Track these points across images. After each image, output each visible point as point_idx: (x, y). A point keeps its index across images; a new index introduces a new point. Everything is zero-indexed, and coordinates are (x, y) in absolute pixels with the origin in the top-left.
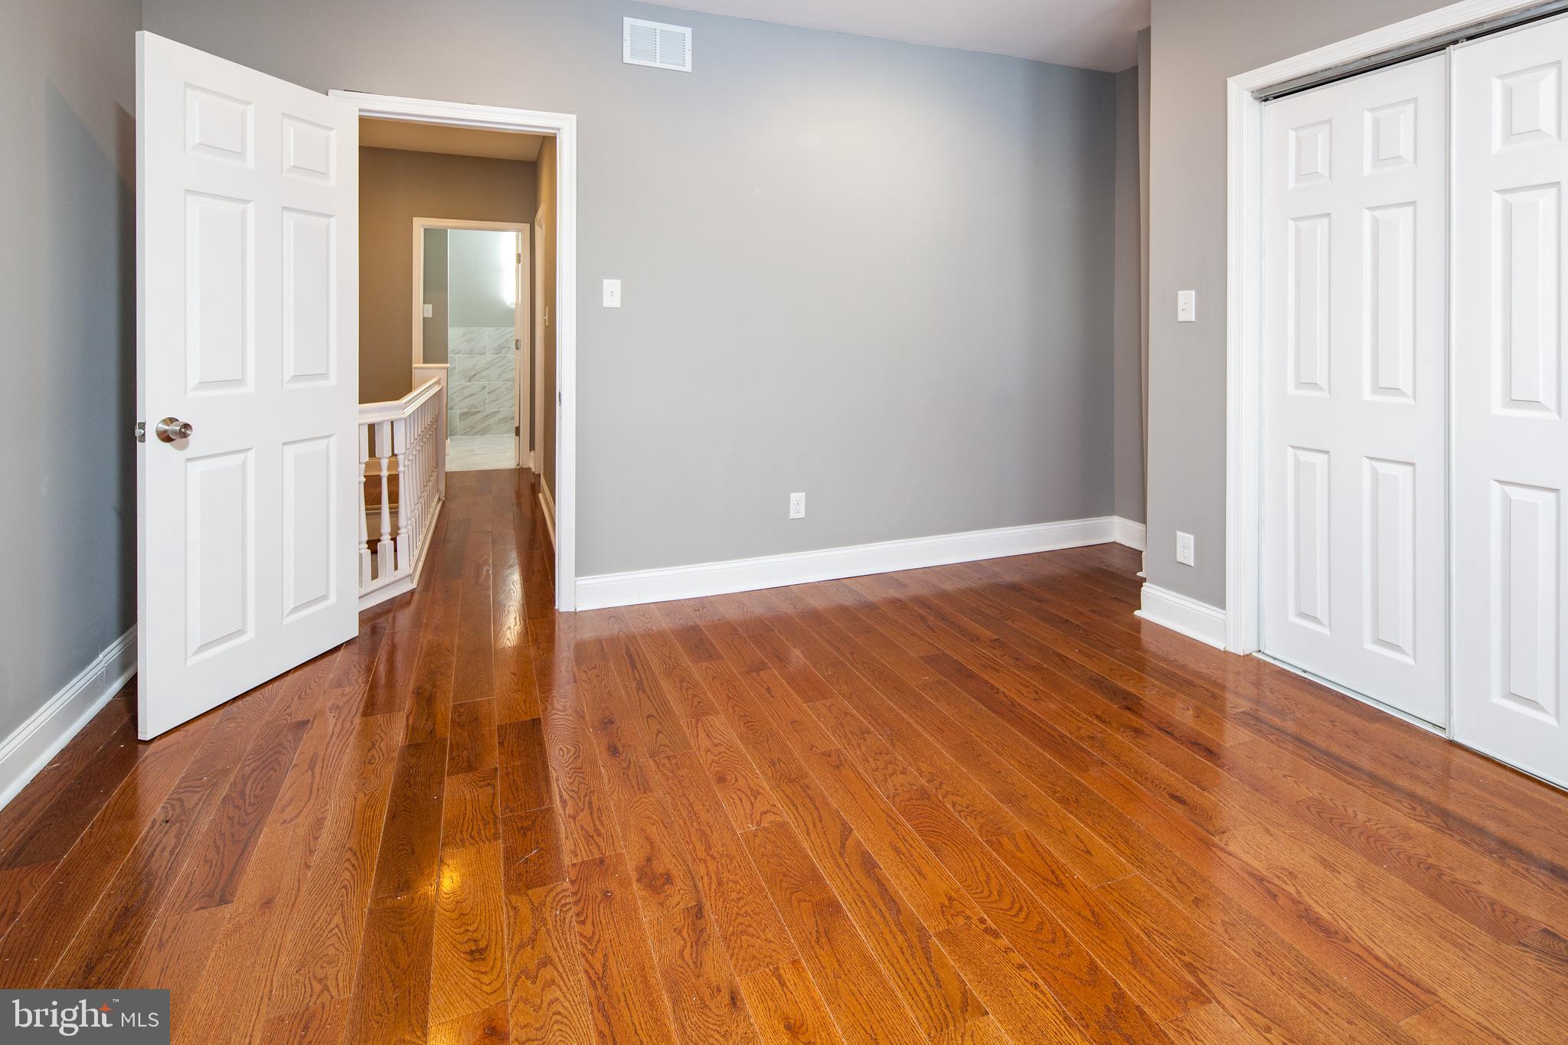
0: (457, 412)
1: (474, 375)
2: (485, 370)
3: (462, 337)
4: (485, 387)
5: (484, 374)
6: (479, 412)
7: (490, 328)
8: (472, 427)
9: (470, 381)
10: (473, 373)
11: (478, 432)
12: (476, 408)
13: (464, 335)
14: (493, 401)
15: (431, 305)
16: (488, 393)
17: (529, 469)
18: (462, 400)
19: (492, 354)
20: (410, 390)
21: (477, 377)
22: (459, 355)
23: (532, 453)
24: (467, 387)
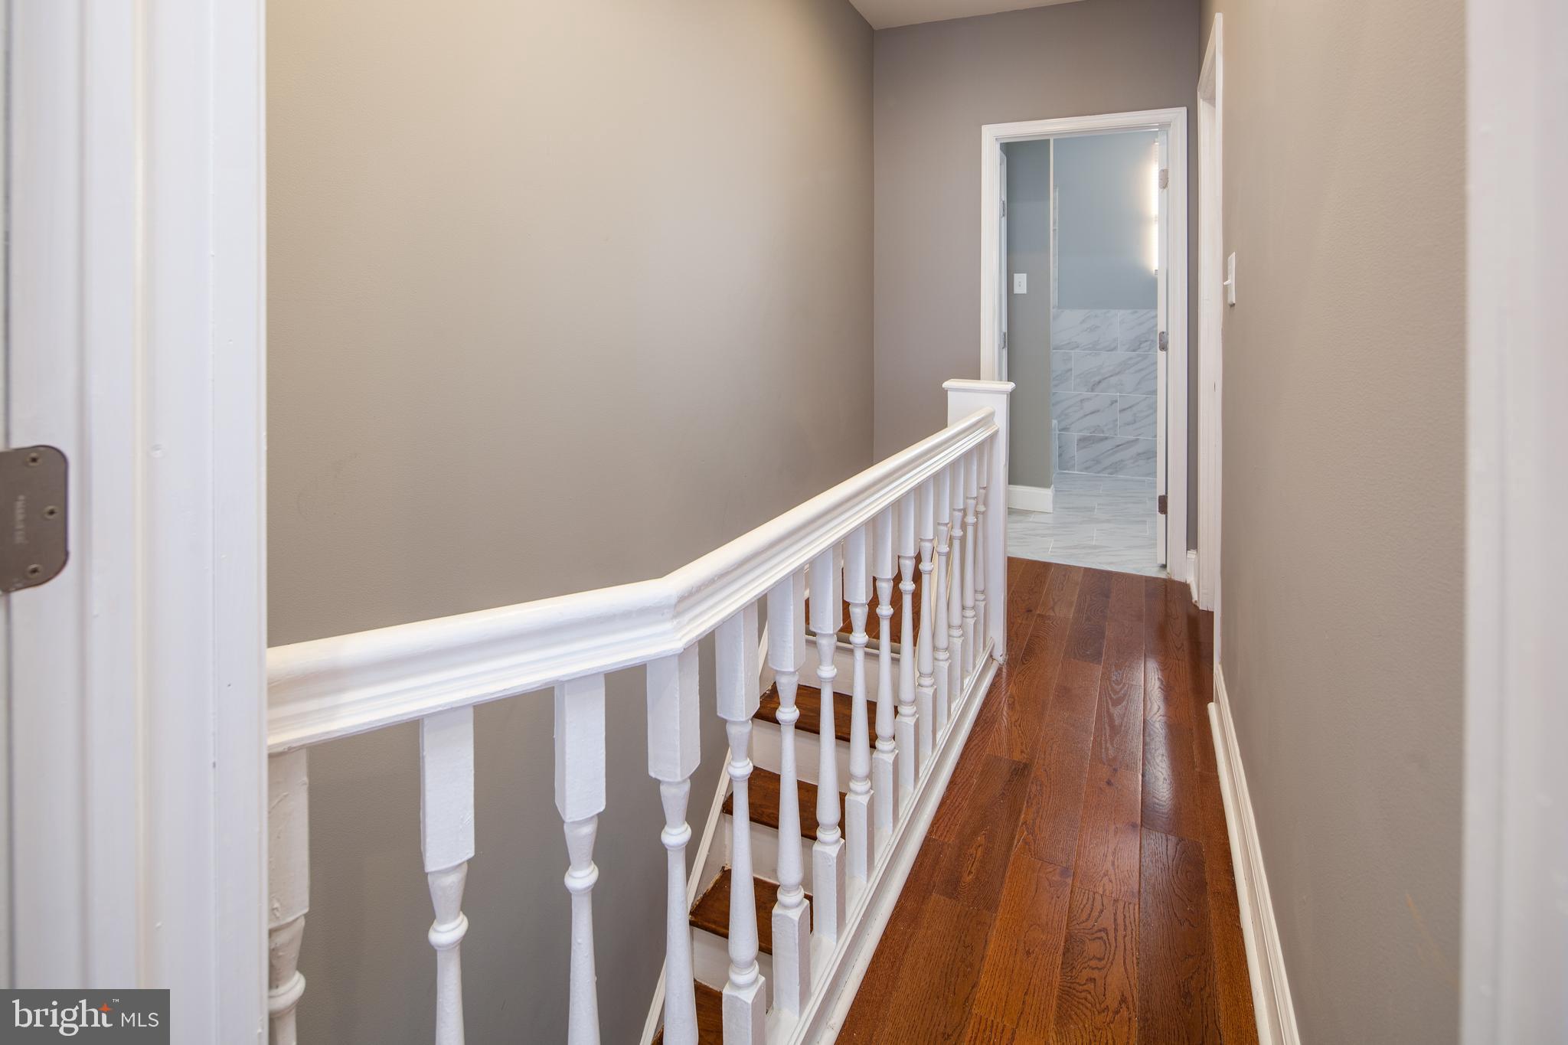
0: (1075, 435)
1: (1100, 382)
2: (1117, 374)
3: (1081, 323)
4: (1116, 401)
5: (1114, 380)
6: (1106, 438)
7: (1122, 312)
8: (1097, 461)
9: (1093, 390)
10: (1097, 379)
11: (1106, 468)
12: (1103, 432)
13: (1083, 321)
14: (1128, 424)
15: (1025, 275)
16: (1121, 411)
17: (1185, 588)
18: (1082, 418)
19: (1127, 350)
20: (943, 424)
21: (1103, 385)
22: (1077, 351)
23: (1192, 554)
24: (1088, 399)
